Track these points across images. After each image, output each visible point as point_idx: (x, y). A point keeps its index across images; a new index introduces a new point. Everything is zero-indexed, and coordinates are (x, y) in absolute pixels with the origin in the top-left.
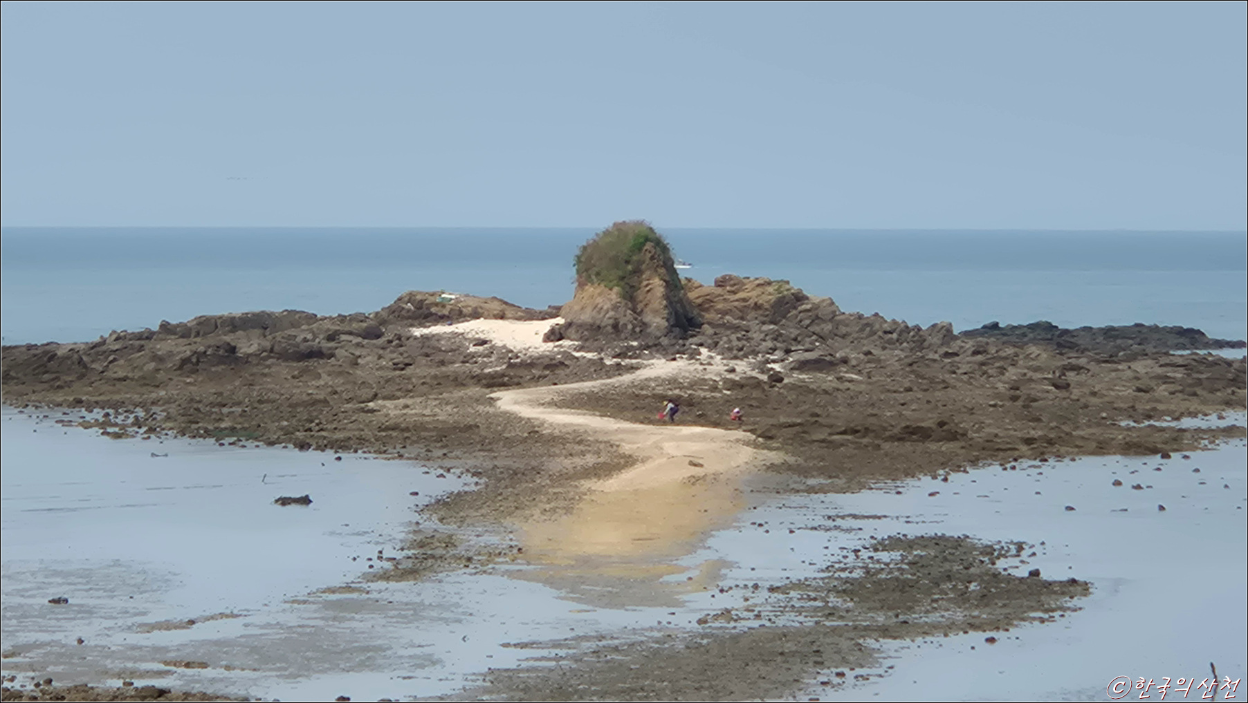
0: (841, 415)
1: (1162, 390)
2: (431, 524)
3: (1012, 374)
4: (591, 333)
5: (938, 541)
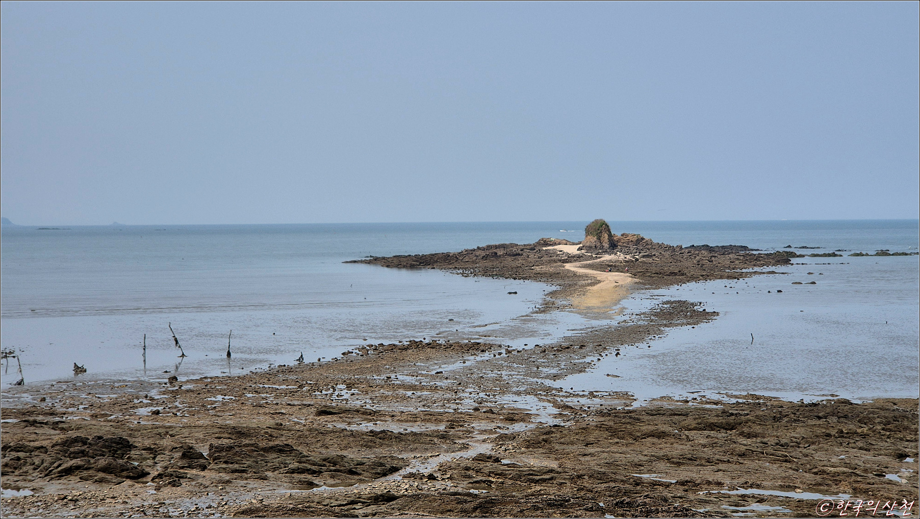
0: (654, 269)
1: (737, 262)
2: (548, 299)
3: (698, 258)
4: (589, 249)
5: (679, 302)
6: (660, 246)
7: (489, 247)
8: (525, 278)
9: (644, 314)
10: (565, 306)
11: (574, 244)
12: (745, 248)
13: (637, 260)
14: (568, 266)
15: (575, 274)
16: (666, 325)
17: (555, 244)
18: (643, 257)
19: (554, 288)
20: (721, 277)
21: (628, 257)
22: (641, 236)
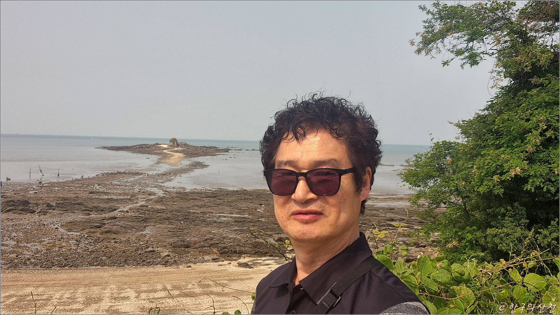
4: (171, 146)
6: (192, 146)
7: (140, 145)
8: (151, 154)
9: (187, 165)
10: (164, 162)
11: (166, 145)
12: (216, 147)
13: (185, 150)
14: (164, 151)
15: (166, 153)
16: (194, 168)
17: (160, 145)
18: (187, 149)
19: (160, 157)
20: (210, 155)
21: (182, 149)
22: (186, 143)
